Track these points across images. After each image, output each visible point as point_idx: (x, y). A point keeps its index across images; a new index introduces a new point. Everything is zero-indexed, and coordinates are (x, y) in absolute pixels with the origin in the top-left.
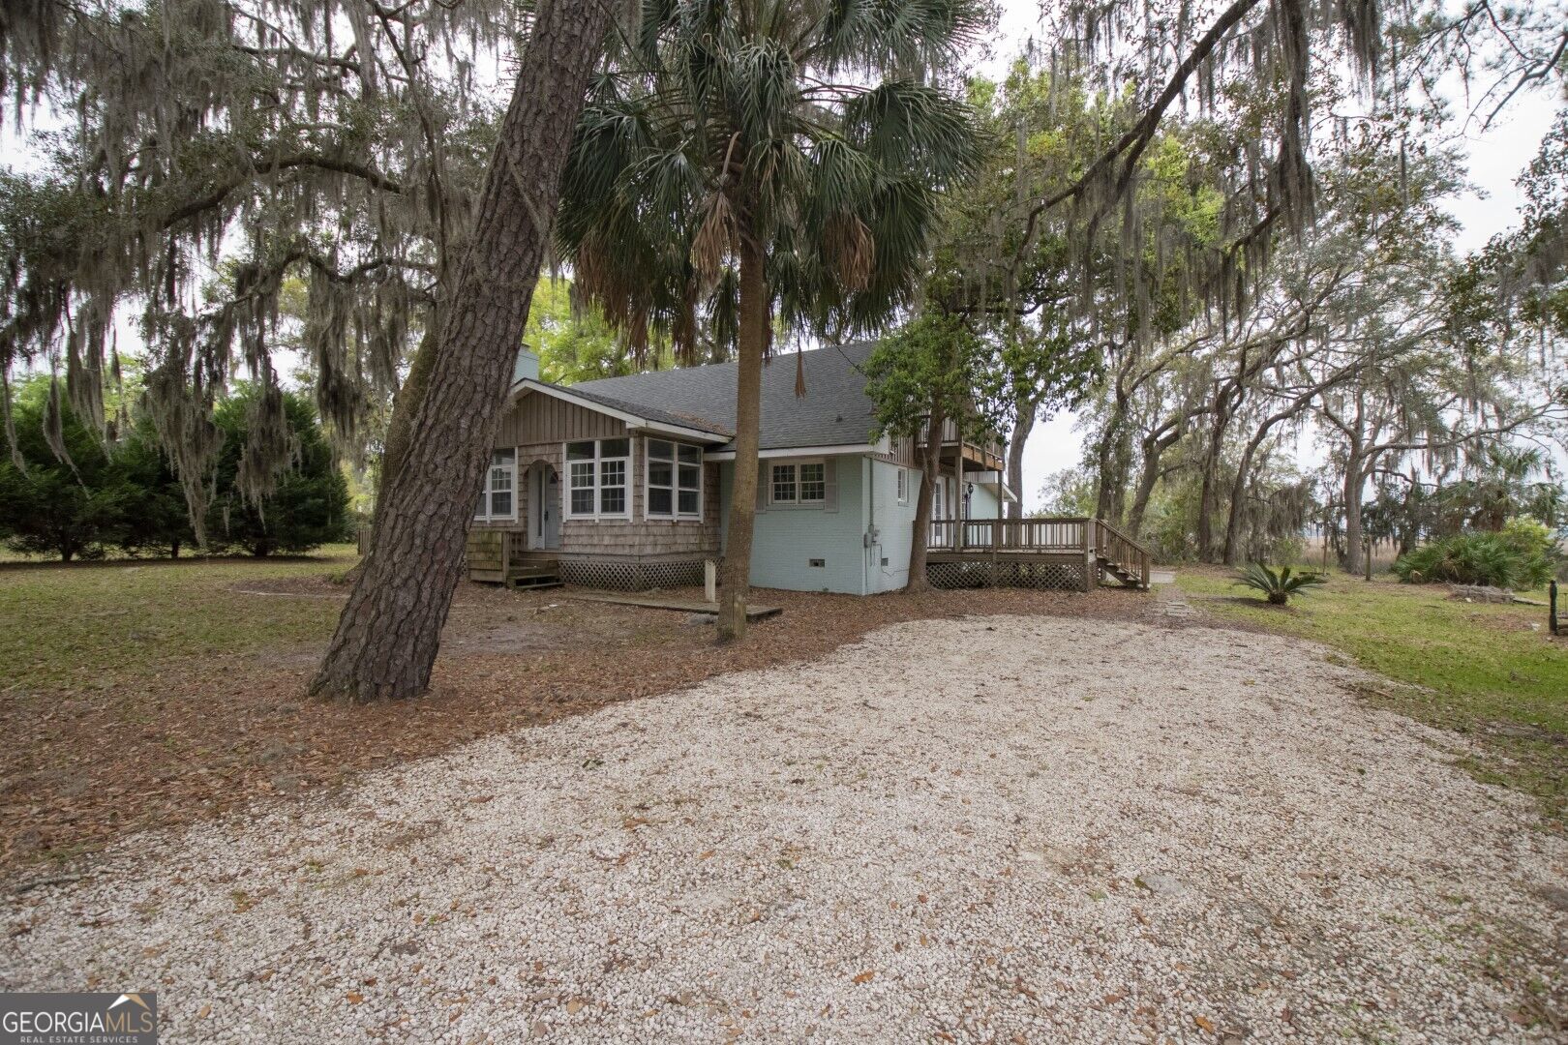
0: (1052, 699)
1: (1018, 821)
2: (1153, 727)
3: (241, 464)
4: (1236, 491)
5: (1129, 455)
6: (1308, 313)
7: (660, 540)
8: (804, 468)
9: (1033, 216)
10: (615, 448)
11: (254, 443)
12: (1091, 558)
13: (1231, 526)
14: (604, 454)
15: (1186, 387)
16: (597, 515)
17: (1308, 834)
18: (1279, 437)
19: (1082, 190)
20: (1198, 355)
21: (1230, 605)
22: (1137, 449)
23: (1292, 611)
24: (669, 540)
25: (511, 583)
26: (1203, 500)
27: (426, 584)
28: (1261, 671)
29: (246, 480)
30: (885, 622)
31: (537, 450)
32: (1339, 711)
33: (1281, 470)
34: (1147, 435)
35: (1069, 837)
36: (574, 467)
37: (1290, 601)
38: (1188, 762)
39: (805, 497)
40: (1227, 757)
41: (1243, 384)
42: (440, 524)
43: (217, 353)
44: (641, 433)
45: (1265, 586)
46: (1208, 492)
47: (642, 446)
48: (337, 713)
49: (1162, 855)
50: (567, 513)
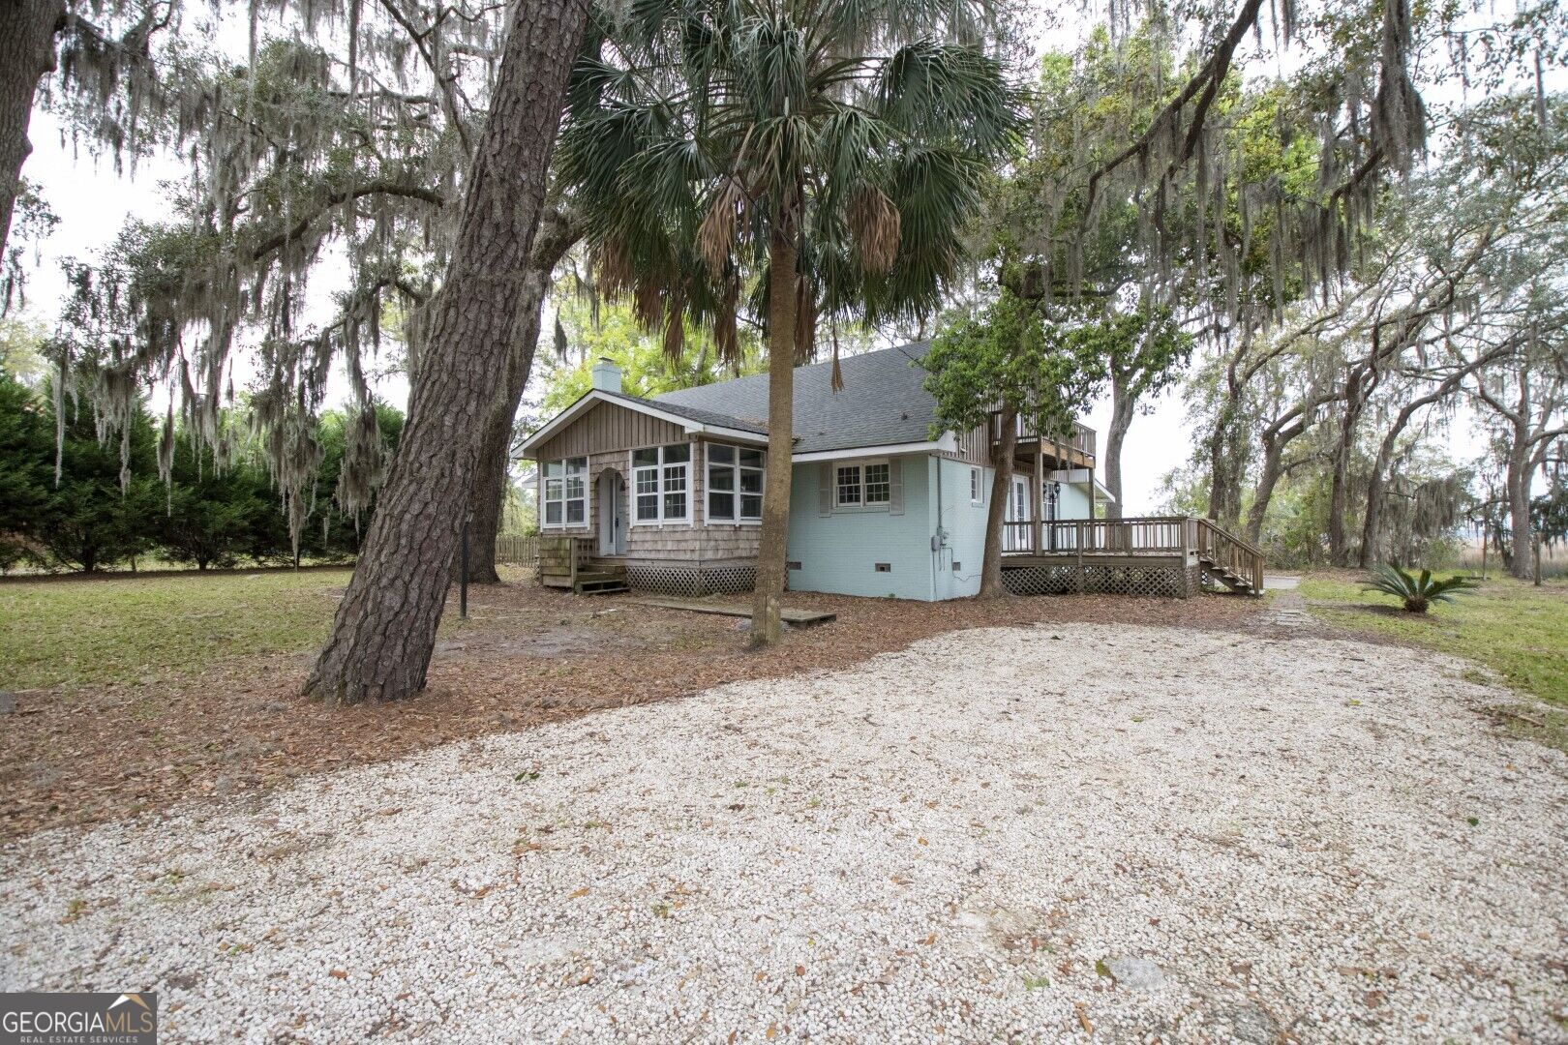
0: (1094, 719)
1: (976, 871)
2: (1207, 756)
3: (341, 479)
4: (1373, 484)
5: (1248, 449)
6: (1453, 282)
7: (722, 545)
8: (869, 469)
9: (1093, 180)
10: (675, 454)
11: (352, 458)
12: (1192, 561)
13: (1368, 525)
14: (666, 461)
15: (1312, 373)
16: (661, 521)
17: (1371, 907)
18: (1427, 425)
19: (1145, 147)
20: (1324, 336)
21: (1357, 613)
22: (1256, 442)
23: (1433, 619)
24: (731, 545)
25: (579, 588)
26: (1334, 497)
27: (414, 585)
28: (1372, 690)
29: (345, 493)
30: (945, 630)
31: (607, 458)
32: (1464, 740)
33: (1432, 463)
34: (1267, 426)
35: (1031, 897)
36: (640, 474)
37: (1432, 608)
38: (1235, 802)
39: (870, 498)
40: (1291, 797)
41: (1377, 365)
42: (426, 524)
43: (317, 378)
44: (701, 438)
45: (1399, 592)
46: (1339, 487)
47: (702, 451)
48: (319, 714)
49: (1149, 928)
50: (634, 519)
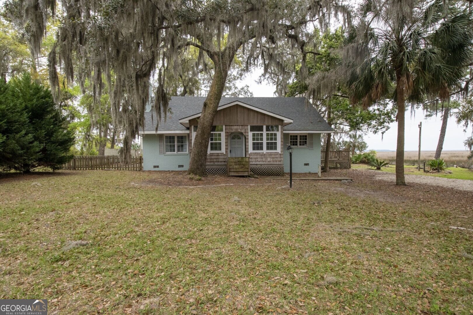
8: (300, 136)
14: (267, 130)
16: (265, 151)
31: (235, 127)
36: (254, 135)
39: (300, 145)
50: (250, 150)
